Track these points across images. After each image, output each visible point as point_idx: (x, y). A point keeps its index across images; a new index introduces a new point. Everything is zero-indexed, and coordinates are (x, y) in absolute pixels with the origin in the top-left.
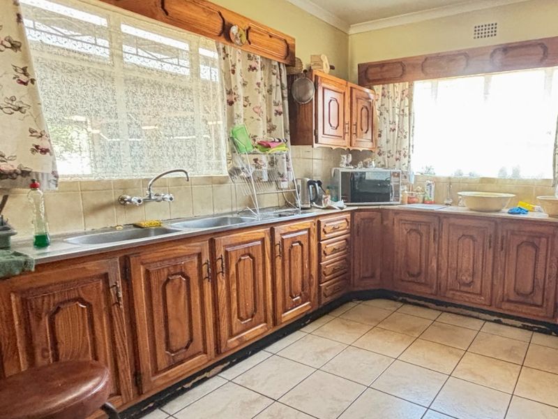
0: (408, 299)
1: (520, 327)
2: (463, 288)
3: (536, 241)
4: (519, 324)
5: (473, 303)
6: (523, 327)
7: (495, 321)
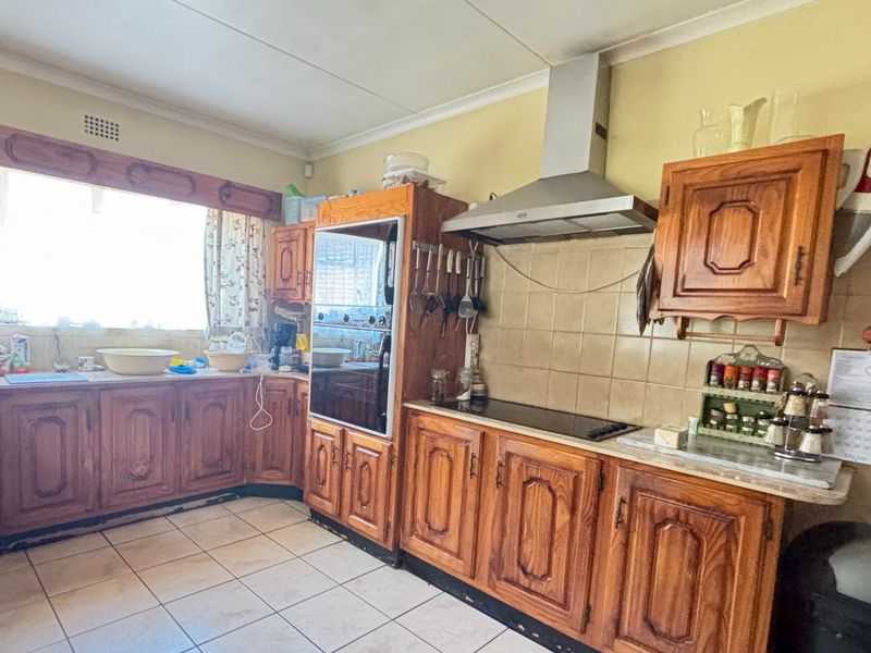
0: (29, 540)
1: (205, 506)
2: (137, 485)
3: (223, 401)
4: (203, 502)
5: (153, 499)
6: (210, 504)
7: (176, 512)
